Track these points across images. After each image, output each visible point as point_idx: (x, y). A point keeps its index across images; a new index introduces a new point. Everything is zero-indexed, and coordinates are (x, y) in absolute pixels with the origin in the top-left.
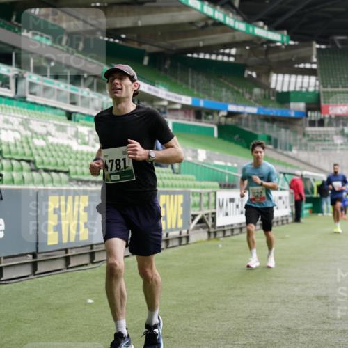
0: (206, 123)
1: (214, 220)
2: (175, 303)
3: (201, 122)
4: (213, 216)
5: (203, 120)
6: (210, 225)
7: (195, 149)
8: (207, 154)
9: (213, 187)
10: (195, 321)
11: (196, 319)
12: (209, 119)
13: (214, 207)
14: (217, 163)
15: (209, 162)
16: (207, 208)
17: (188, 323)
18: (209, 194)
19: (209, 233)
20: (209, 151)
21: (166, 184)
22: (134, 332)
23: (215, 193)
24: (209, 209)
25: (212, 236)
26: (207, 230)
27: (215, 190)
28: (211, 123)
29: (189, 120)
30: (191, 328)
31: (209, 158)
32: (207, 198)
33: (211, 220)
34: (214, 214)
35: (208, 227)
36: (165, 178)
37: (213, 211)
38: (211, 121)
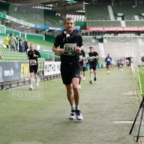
0: (40, 34)
1: (43, 73)
2: (27, 107)
3: (38, 34)
4: (43, 72)
5: (39, 33)
6: (42, 76)
7: (36, 45)
8: (40, 47)
9: (43, 60)
10: (35, 114)
11: (35, 113)
12: (41, 33)
13: (43, 68)
14: (44, 50)
15: (41, 50)
16: (40, 69)
17: (32, 115)
18: (41, 63)
19: (41, 79)
20: (41, 46)
21: (24, 59)
22: (11, 119)
23: (44, 63)
24: (41, 69)
25: (43, 80)
26: (40, 77)
27: (43, 61)
28: (43, 35)
29: (33, 33)
30: (33, 117)
31: (41, 48)
32: (40, 65)
33: (42, 73)
34: (43, 71)
35: (41, 76)
36: (23, 57)
37: (43, 70)
38: (42, 34)
